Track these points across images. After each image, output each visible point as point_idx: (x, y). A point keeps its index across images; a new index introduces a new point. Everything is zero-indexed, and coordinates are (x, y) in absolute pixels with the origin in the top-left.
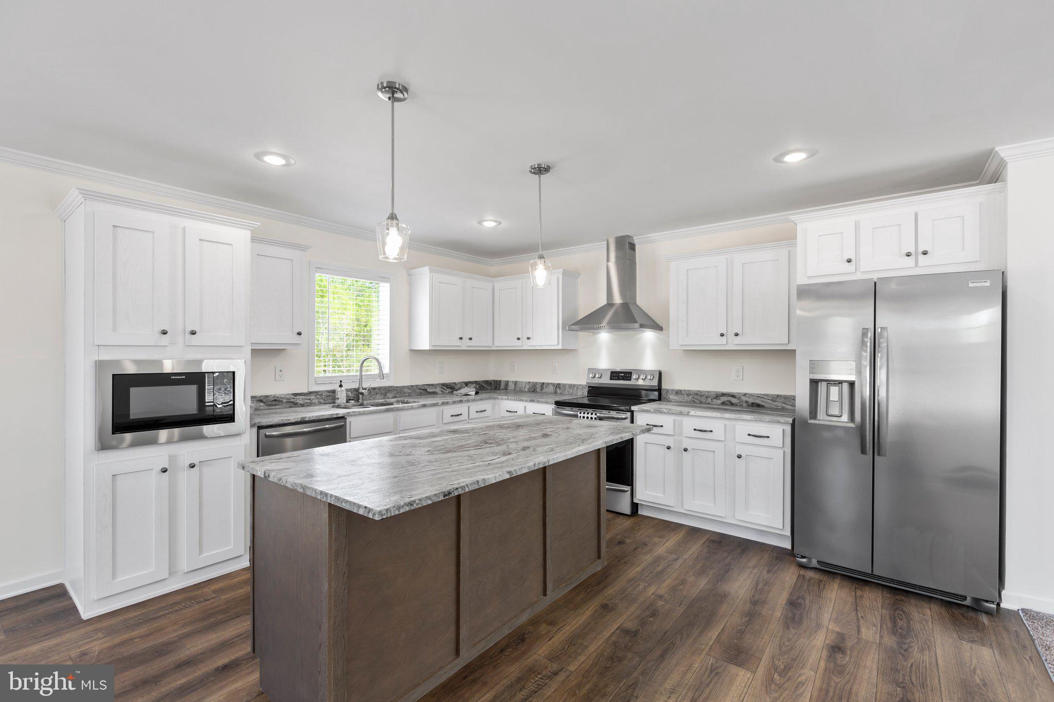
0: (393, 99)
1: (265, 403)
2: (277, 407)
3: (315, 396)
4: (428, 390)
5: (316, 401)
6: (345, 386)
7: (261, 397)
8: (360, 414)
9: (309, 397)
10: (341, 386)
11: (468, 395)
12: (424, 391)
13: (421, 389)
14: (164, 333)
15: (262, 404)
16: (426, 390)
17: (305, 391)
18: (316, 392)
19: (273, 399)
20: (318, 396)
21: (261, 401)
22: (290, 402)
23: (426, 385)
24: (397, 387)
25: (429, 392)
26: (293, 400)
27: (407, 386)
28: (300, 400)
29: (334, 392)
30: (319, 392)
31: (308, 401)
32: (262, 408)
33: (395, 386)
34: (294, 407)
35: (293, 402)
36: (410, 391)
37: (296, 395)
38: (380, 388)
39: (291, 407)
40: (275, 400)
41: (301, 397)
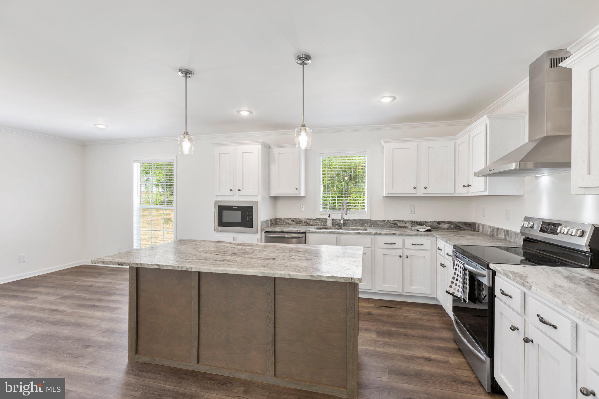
0: (186, 77)
1: (295, 222)
2: (300, 224)
3: (319, 221)
4: (399, 225)
5: (319, 224)
6: (332, 217)
7: (293, 219)
8: (315, 233)
9: (315, 221)
10: (329, 217)
11: (419, 231)
12: (395, 225)
13: (392, 224)
14: (231, 190)
15: (293, 222)
16: (397, 224)
17: (315, 218)
18: (319, 219)
19: (298, 220)
20: (320, 221)
21: (293, 221)
22: (306, 223)
23: (397, 221)
24: (372, 220)
25: (399, 226)
26: (308, 222)
27: (380, 220)
28: (311, 222)
29: (326, 219)
30: (321, 219)
31: (315, 223)
32: (293, 224)
33: (371, 219)
34: (308, 225)
35: (308, 223)
36: (382, 224)
37: (309, 219)
38: (359, 220)
39: (306, 225)
40: (299, 221)
41: (312, 221)
